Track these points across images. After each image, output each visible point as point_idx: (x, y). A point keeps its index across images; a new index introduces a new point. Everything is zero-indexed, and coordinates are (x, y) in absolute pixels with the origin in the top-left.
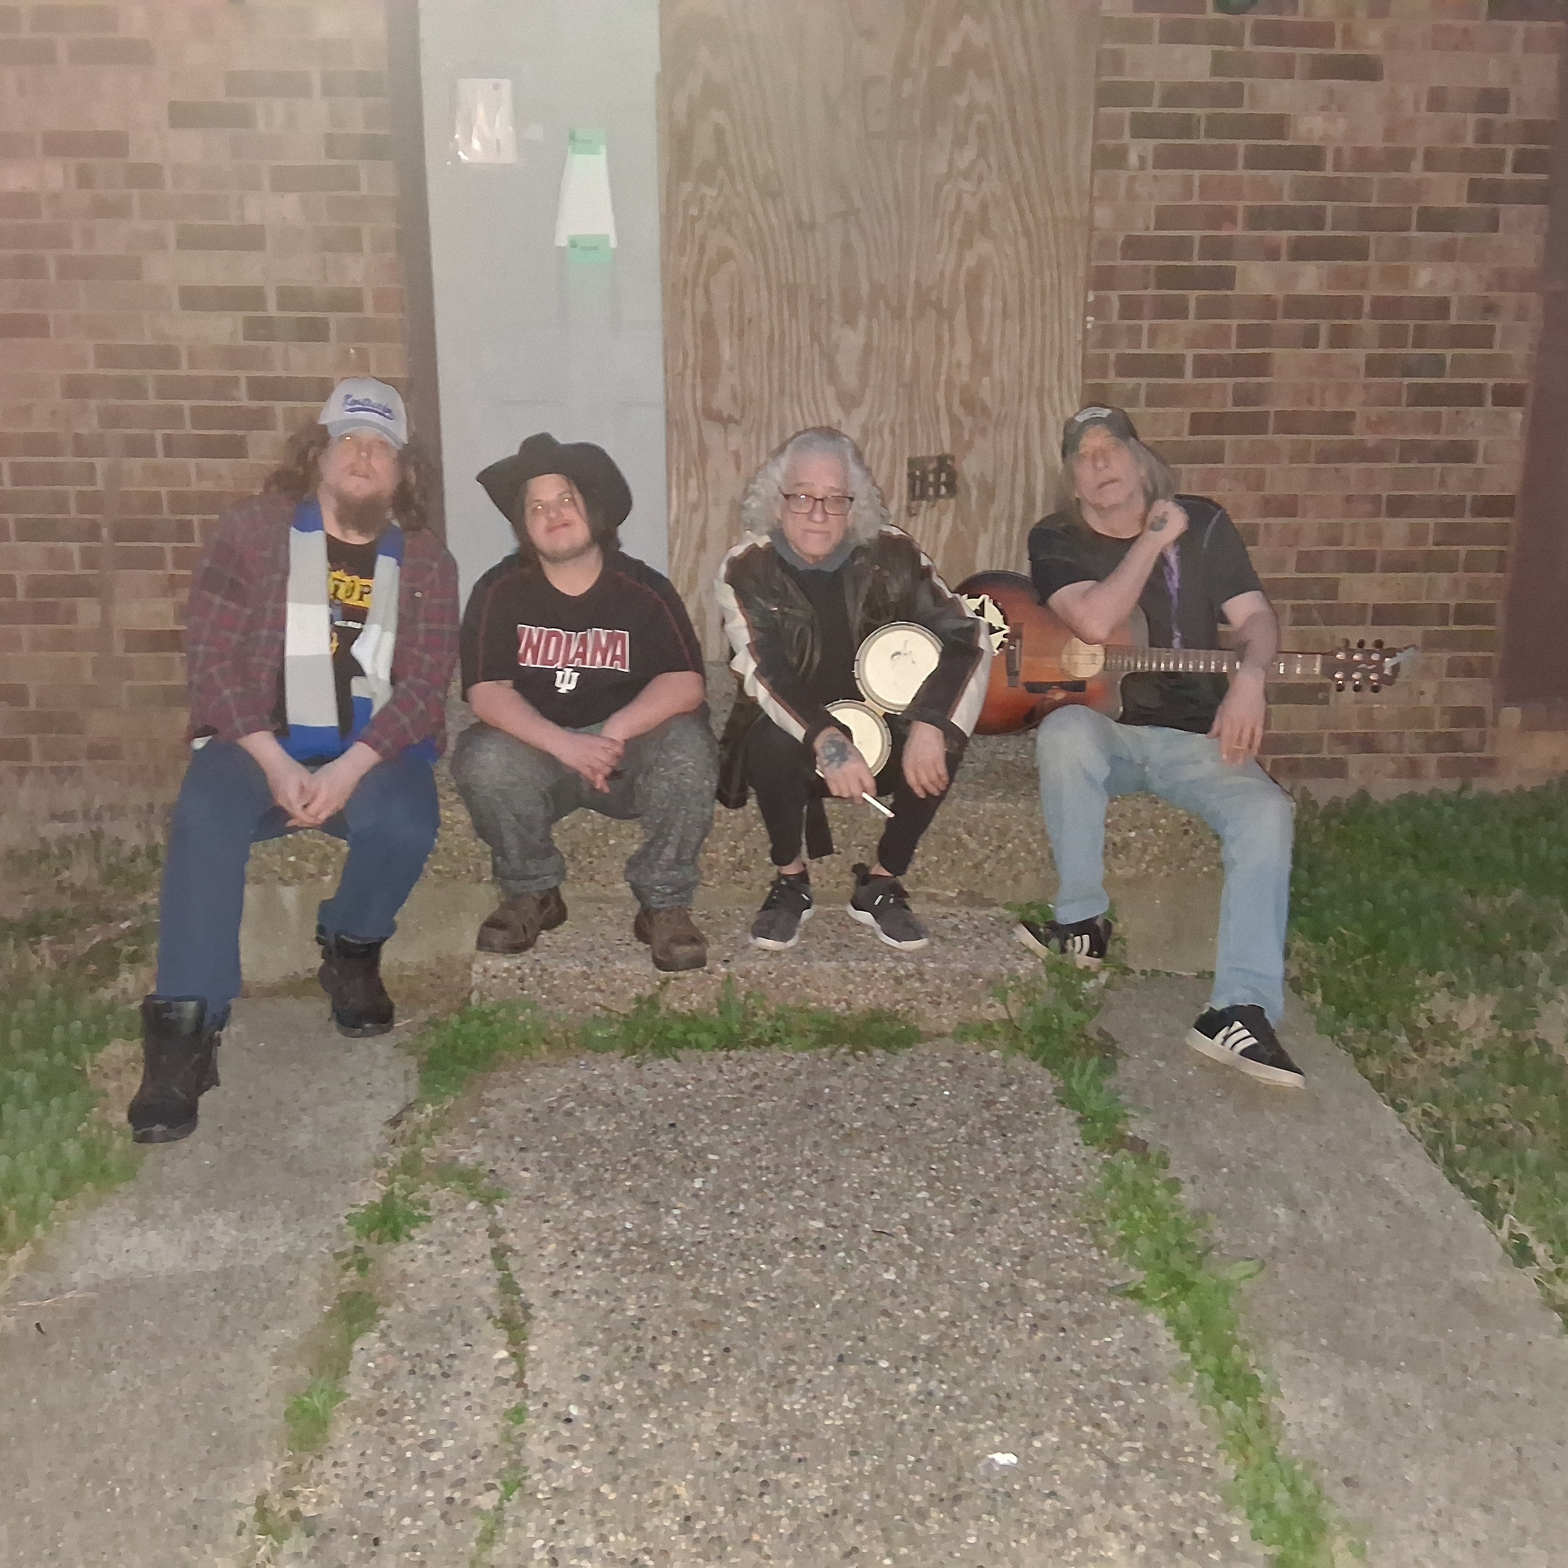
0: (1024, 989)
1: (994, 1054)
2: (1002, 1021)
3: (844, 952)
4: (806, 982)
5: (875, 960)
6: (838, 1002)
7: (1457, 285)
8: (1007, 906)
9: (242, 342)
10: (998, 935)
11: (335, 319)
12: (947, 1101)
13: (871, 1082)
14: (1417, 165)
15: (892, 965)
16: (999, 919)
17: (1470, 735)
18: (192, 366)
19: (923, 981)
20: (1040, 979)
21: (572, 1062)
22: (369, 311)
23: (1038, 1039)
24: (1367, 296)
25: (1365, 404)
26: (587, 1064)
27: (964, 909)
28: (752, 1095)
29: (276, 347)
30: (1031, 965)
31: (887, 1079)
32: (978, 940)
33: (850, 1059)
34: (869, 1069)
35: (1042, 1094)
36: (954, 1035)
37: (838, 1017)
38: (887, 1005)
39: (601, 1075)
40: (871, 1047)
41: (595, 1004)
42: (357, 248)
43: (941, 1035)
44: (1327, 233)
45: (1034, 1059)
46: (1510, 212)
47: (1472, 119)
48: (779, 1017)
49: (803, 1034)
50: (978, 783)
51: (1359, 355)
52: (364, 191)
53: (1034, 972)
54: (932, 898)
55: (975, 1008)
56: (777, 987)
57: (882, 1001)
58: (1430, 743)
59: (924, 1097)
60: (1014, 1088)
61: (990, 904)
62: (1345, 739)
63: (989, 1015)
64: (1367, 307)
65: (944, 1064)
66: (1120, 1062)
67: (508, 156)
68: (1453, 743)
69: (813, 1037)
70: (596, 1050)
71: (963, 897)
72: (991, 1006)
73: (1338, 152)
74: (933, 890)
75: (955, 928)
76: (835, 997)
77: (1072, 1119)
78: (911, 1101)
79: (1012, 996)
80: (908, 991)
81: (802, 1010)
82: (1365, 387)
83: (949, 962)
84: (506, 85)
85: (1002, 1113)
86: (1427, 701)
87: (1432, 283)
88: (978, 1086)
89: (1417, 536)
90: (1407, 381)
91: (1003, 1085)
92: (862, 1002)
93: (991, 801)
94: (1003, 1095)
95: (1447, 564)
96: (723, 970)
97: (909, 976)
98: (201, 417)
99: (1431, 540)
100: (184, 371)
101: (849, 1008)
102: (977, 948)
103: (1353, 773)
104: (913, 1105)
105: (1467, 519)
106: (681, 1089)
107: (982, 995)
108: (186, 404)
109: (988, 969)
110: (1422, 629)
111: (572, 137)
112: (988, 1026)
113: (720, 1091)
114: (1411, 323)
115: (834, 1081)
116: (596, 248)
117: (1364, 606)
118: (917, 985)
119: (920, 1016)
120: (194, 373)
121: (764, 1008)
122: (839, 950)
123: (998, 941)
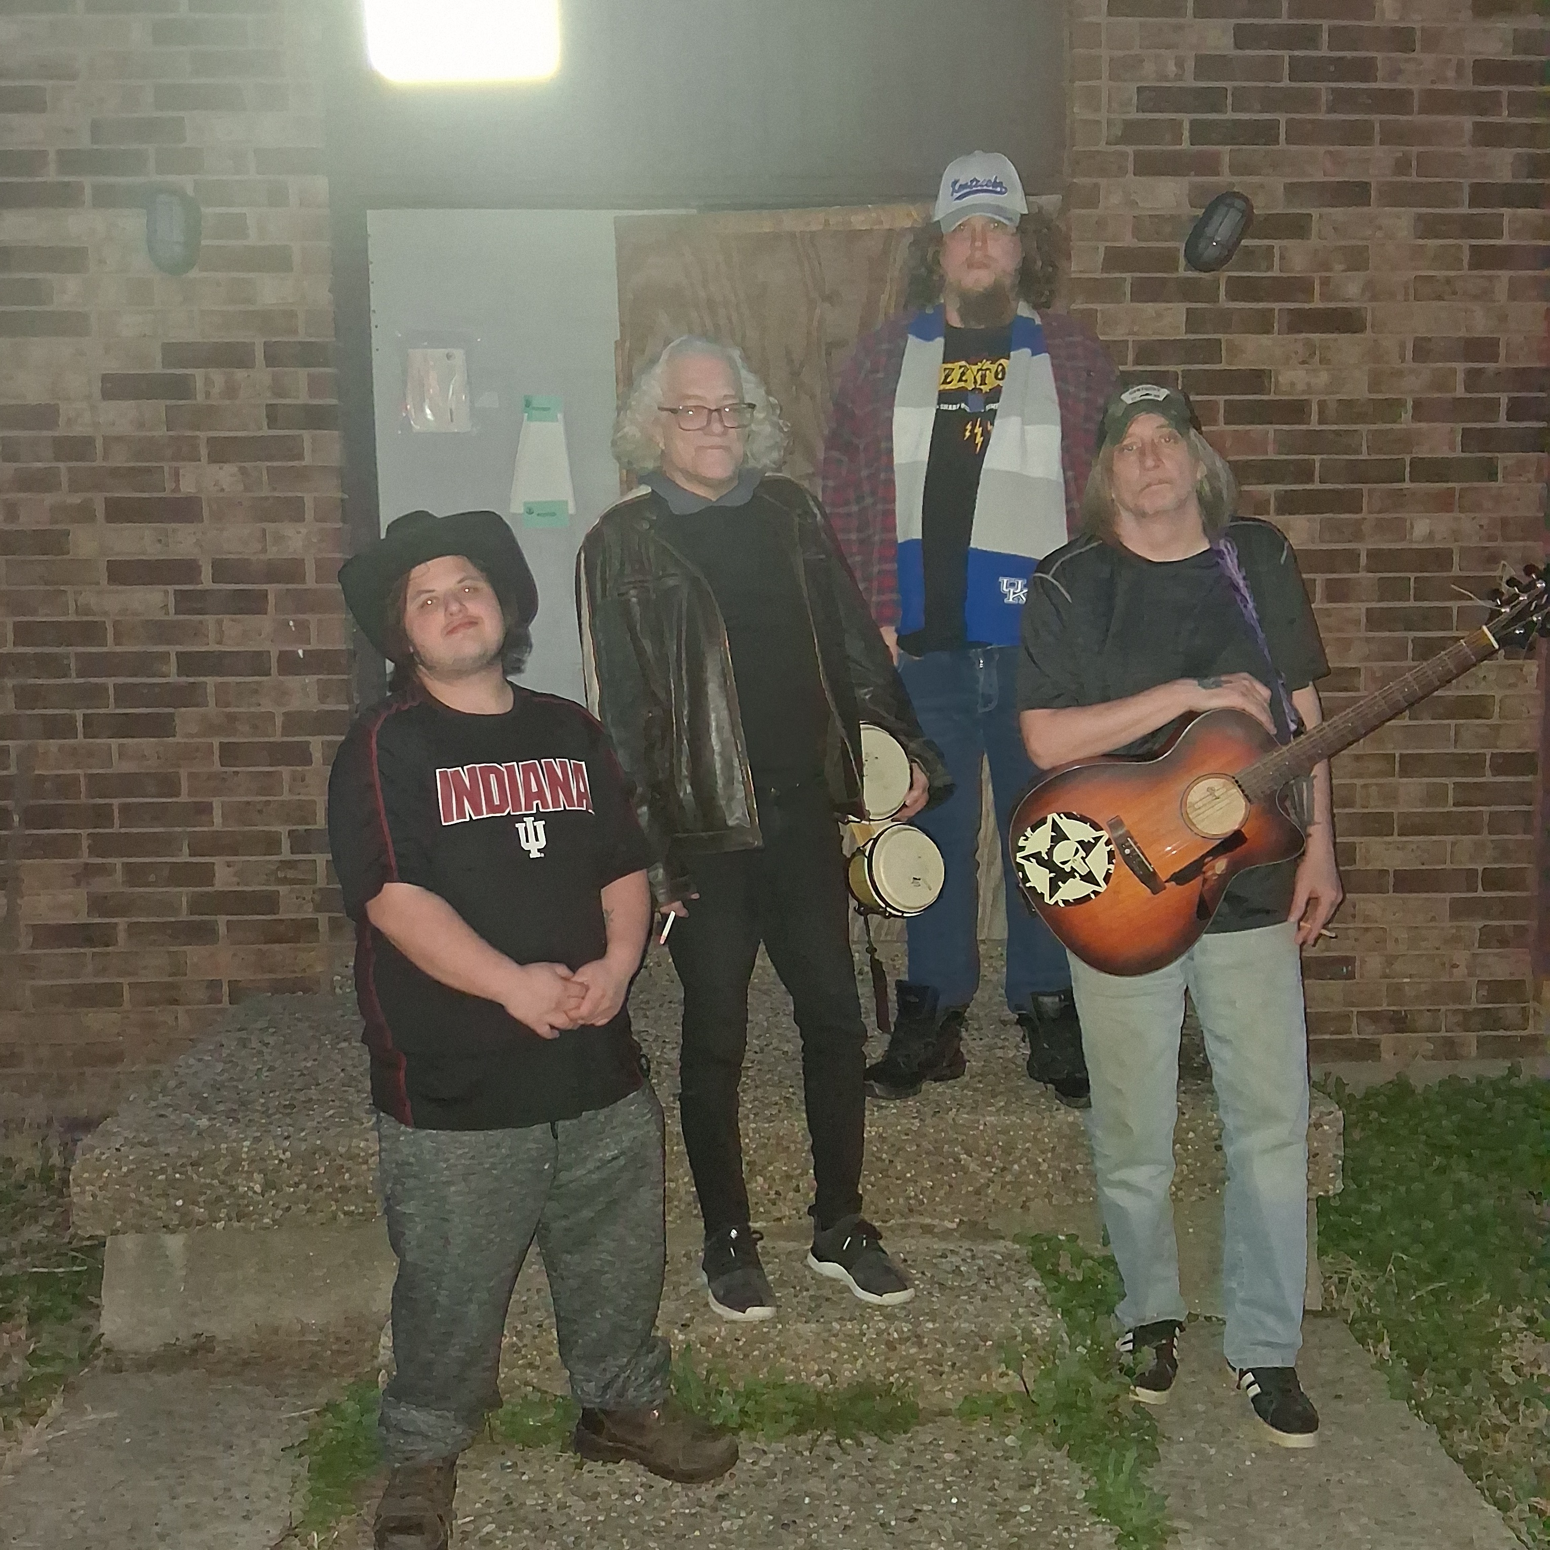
0: (1043, 1353)
1: (1010, 1440)
2: (1015, 1395)
3: (825, 1308)
4: (781, 1349)
5: (863, 1320)
6: (819, 1374)
7: (1456, 535)
8: (1016, 1239)
9: (172, 617)
10: (1008, 1280)
11: (271, 589)
12: (953, 1514)
13: (861, 1485)
14: (1407, 415)
15: (882, 1326)
16: (1009, 1256)
17: (1510, 1009)
18: (118, 641)
19: (920, 1345)
20: (1062, 1342)
21: (495, 1462)
22: (310, 583)
23: (1063, 1421)
24: (1363, 548)
25: (1367, 658)
26: (515, 1464)
27: (966, 1244)
28: (715, 1509)
29: (210, 620)
30: (1049, 1322)
31: (880, 1480)
32: (984, 1287)
33: (835, 1451)
34: (858, 1464)
35: (1070, 1500)
36: (960, 1413)
37: (819, 1394)
38: (879, 1377)
39: (529, 1482)
40: (861, 1434)
41: (527, 1384)
42: (300, 519)
43: (944, 1413)
44: (1316, 486)
45: (1058, 1447)
46: (1505, 459)
47: (1461, 367)
48: (750, 1394)
49: (777, 1418)
50: (976, 1090)
51: (1358, 608)
52: (307, 461)
53: (1052, 1332)
54: (927, 1230)
55: (984, 1378)
56: (746, 1356)
57: (871, 1369)
58: (1466, 1020)
59: (925, 1508)
60: (1036, 1491)
61: (998, 1236)
62: (1374, 1017)
63: (999, 1385)
64: (1363, 560)
65: (948, 1456)
66: (1161, 1449)
67: (462, 425)
68: (1491, 1020)
69: (791, 1421)
70: (526, 1445)
71: (963, 1229)
72: (1002, 1375)
73: (1322, 404)
74: (928, 1221)
75: (957, 1271)
76: (816, 1368)
77: (1109, 1538)
78: (910, 1513)
79: (1028, 1363)
80: (902, 1358)
81: (776, 1386)
82: (1368, 640)
83: (949, 1320)
84: (459, 354)
85: (1022, 1530)
86: (1460, 973)
87: (1431, 536)
88: (992, 1489)
89: (1434, 795)
90: (1412, 634)
91: (1022, 1488)
92: (848, 1373)
93: (991, 1114)
94: (1022, 1501)
95: (1470, 826)
96: (681, 1337)
97: (903, 1340)
98: (124, 694)
99: (1451, 801)
100: (110, 647)
101: (833, 1382)
102: (984, 1300)
103: (1387, 1056)
104: (912, 1520)
105: (1489, 778)
106: (628, 1502)
107: (992, 1362)
108: (110, 682)
109: (999, 1328)
110: (1448, 896)
111: (528, 404)
112: (1000, 1401)
113: (677, 1502)
114: (1412, 576)
115: (815, 1485)
116: (554, 514)
117: (1383, 873)
118: (913, 1351)
119: (919, 1389)
120: (118, 649)
121: (730, 1382)
122: (819, 1306)
123: (1007, 1289)
